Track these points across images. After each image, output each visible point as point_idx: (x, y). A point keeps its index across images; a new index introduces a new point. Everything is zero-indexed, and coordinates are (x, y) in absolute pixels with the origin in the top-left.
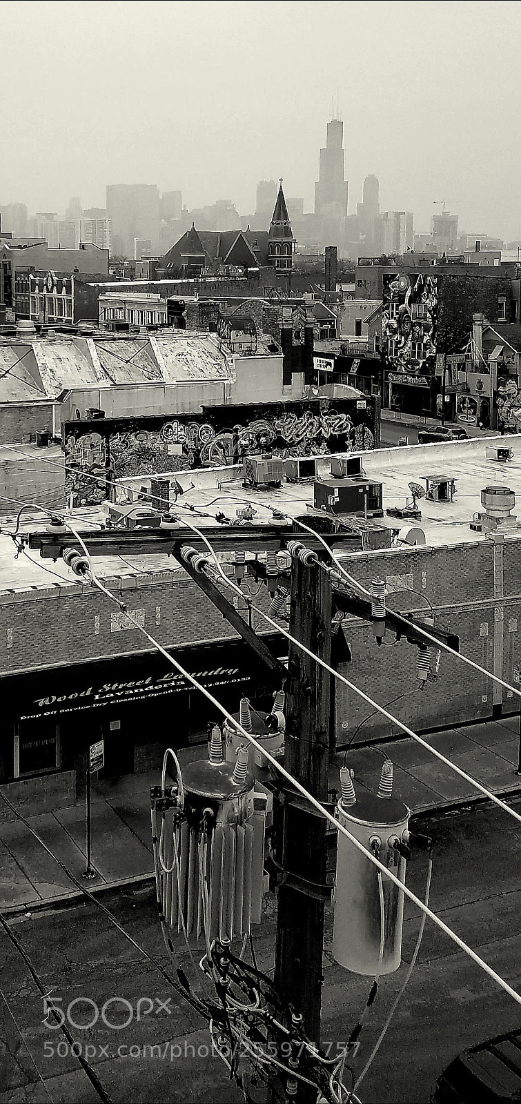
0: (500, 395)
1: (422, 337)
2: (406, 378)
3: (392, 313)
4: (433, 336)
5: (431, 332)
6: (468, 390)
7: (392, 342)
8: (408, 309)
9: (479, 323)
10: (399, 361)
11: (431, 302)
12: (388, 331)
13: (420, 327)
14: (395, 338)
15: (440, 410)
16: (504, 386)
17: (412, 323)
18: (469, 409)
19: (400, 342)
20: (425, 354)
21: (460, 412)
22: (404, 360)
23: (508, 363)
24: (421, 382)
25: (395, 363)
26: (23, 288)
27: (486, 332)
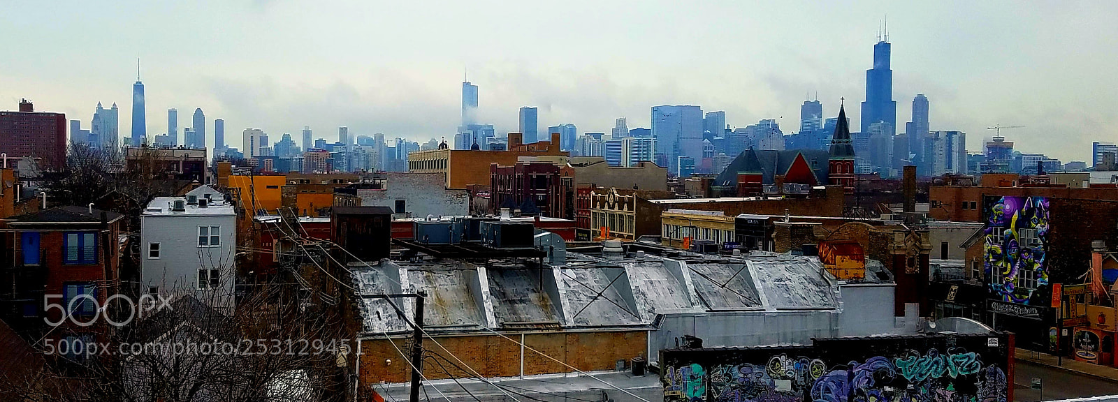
2: (1013, 308)
3: (996, 238)
4: (1044, 264)
5: (1042, 259)
6: (1088, 324)
7: (995, 269)
8: (1015, 233)
9: (1099, 250)
10: (1004, 290)
11: (1041, 227)
13: (1029, 254)
15: (1053, 344)
17: (1019, 248)
18: (1089, 344)
19: (1005, 269)
20: (1035, 283)
21: (1078, 346)
22: (1011, 289)
25: (1000, 291)
26: (585, 205)
27: (1107, 261)
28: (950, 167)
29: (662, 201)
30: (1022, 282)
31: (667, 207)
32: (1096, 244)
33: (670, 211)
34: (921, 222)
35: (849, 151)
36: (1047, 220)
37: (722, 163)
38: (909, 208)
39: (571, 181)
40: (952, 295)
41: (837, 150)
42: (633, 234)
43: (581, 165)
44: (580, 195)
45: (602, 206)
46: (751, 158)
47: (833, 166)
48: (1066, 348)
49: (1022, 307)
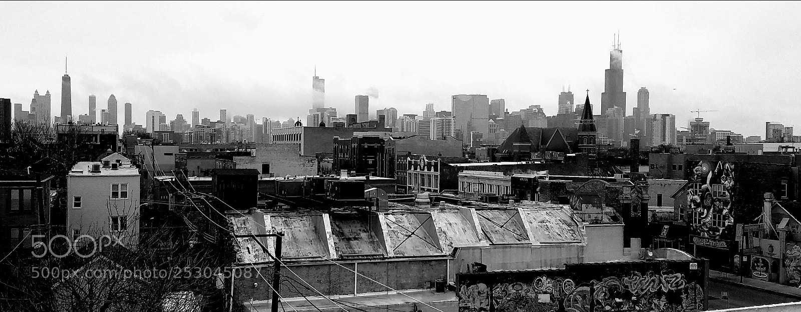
0: (787, 258)
1: (721, 210)
2: (708, 241)
3: (696, 191)
4: (730, 210)
5: (729, 206)
6: (761, 253)
7: (696, 213)
8: (710, 188)
9: (769, 200)
10: (702, 228)
11: (729, 183)
12: (692, 205)
13: (720, 202)
14: (699, 210)
15: (737, 267)
16: (791, 251)
17: (712, 199)
18: (762, 267)
19: (703, 214)
20: (724, 223)
21: (754, 269)
22: (707, 227)
23: (794, 231)
24: (722, 245)
25: (699, 229)
26: (403, 167)
27: (774, 207)
28: (664, 140)
29: (458, 165)
30: (715, 223)
31: (462, 169)
32: (767, 195)
33: (464, 172)
34: (643, 179)
35: (592, 128)
36: (733, 178)
37: (502, 136)
38: (635, 169)
39: (393, 150)
40: (664, 233)
41: (584, 128)
42: (438, 189)
43: (400, 138)
44: (399, 160)
45: (415, 169)
46: (522, 134)
47: (581, 139)
48: (746, 270)
49: (715, 240)
